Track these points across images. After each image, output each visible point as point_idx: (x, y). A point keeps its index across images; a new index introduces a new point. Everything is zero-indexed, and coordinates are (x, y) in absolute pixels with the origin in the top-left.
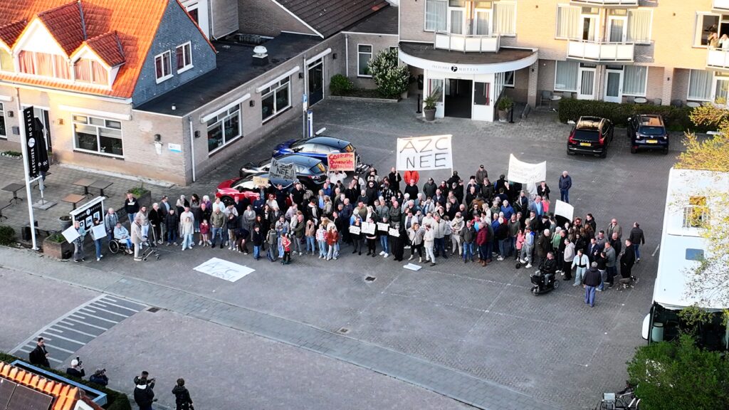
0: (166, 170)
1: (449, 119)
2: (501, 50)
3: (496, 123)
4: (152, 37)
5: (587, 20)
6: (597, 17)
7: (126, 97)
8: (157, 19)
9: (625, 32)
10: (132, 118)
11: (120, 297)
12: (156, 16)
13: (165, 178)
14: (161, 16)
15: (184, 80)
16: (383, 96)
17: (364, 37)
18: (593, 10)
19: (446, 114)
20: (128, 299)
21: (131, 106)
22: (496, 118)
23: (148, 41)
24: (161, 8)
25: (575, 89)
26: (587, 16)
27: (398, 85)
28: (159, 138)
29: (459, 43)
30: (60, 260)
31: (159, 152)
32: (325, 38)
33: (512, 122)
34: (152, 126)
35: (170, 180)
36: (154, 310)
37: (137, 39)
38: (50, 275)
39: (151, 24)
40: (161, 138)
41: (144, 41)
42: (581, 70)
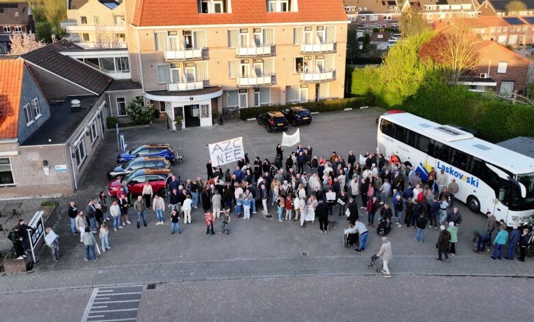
0: (55, 185)
1: (189, 129)
2: (205, 88)
3: (214, 127)
4: (20, 93)
5: (243, 67)
6: (248, 65)
7: (13, 138)
8: (19, 79)
9: (262, 71)
10: (19, 153)
11: (112, 286)
12: (17, 78)
13: (55, 192)
14: (21, 77)
15: (40, 124)
16: (141, 124)
17: (120, 93)
18: (245, 61)
19: (187, 126)
20: (120, 285)
21: (18, 144)
22: (213, 123)
23: (17, 95)
24: (19, 72)
25: (238, 104)
26: (243, 65)
27: (149, 116)
28: (46, 163)
29: (182, 87)
30: (25, 273)
31: (47, 174)
32: (100, 95)
33: (221, 124)
34: (38, 156)
35: (59, 192)
36: (152, 287)
37: (7, 96)
38: (28, 289)
39: (15, 84)
40: (49, 163)
41: (14, 95)
42: (239, 94)
